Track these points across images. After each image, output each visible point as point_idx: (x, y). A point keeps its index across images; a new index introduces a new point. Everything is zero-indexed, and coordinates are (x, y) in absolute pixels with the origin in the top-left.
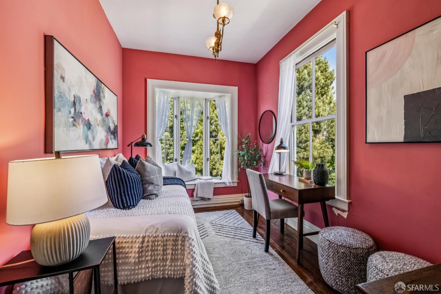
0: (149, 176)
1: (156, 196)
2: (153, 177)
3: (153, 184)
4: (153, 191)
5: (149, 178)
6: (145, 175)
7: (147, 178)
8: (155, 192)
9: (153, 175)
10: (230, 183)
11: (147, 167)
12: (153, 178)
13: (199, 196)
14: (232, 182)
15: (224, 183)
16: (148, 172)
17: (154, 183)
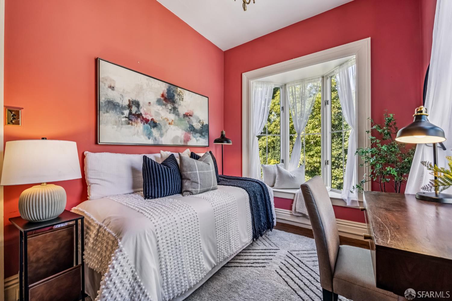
0: (186, 171)
1: (191, 193)
2: (190, 172)
3: (189, 180)
4: (189, 187)
5: (186, 173)
6: (183, 170)
7: (185, 173)
8: (190, 189)
9: (190, 171)
10: (353, 201)
11: (184, 161)
12: (190, 174)
13: (297, 211)
14: (359, 202)
15: (342, 200)
16: (186, 167)
17: (191, 179)
